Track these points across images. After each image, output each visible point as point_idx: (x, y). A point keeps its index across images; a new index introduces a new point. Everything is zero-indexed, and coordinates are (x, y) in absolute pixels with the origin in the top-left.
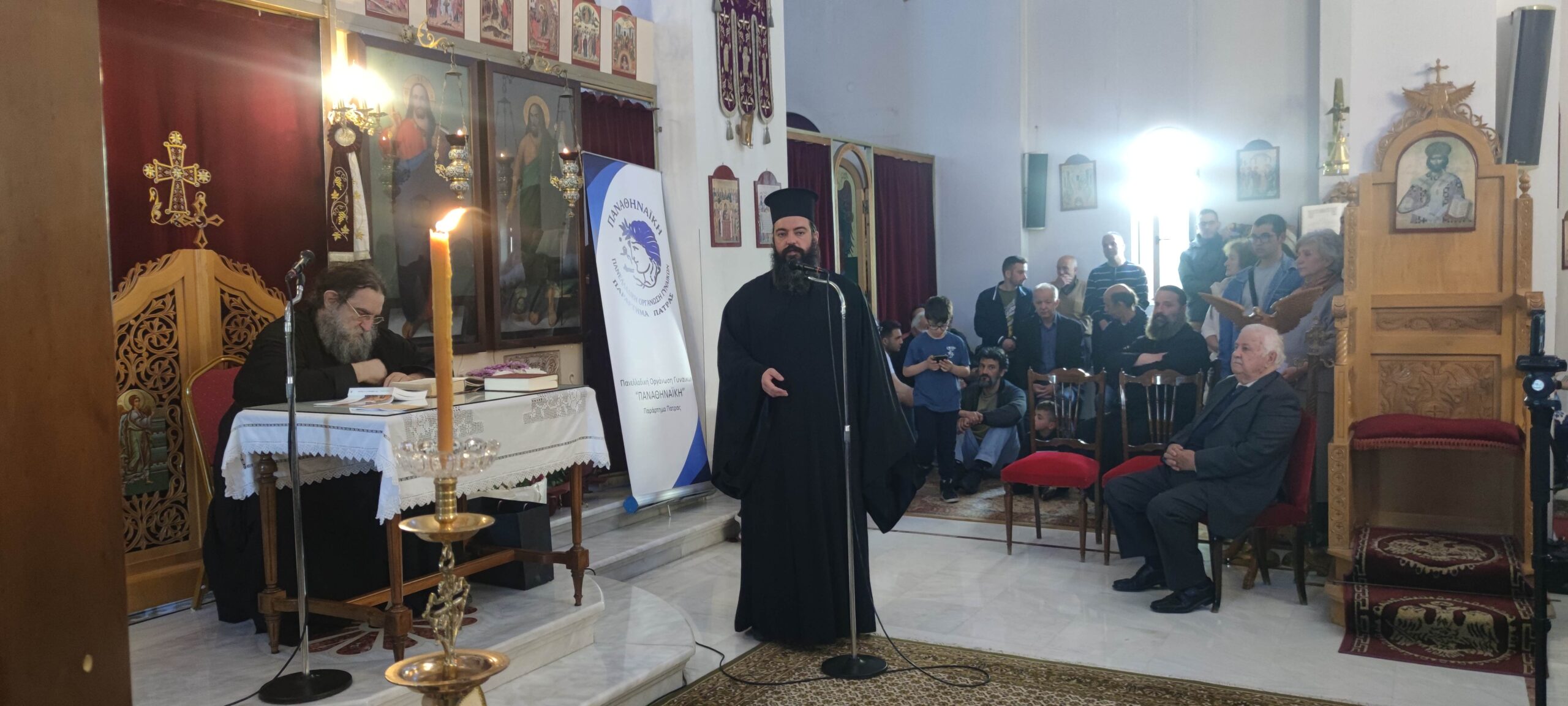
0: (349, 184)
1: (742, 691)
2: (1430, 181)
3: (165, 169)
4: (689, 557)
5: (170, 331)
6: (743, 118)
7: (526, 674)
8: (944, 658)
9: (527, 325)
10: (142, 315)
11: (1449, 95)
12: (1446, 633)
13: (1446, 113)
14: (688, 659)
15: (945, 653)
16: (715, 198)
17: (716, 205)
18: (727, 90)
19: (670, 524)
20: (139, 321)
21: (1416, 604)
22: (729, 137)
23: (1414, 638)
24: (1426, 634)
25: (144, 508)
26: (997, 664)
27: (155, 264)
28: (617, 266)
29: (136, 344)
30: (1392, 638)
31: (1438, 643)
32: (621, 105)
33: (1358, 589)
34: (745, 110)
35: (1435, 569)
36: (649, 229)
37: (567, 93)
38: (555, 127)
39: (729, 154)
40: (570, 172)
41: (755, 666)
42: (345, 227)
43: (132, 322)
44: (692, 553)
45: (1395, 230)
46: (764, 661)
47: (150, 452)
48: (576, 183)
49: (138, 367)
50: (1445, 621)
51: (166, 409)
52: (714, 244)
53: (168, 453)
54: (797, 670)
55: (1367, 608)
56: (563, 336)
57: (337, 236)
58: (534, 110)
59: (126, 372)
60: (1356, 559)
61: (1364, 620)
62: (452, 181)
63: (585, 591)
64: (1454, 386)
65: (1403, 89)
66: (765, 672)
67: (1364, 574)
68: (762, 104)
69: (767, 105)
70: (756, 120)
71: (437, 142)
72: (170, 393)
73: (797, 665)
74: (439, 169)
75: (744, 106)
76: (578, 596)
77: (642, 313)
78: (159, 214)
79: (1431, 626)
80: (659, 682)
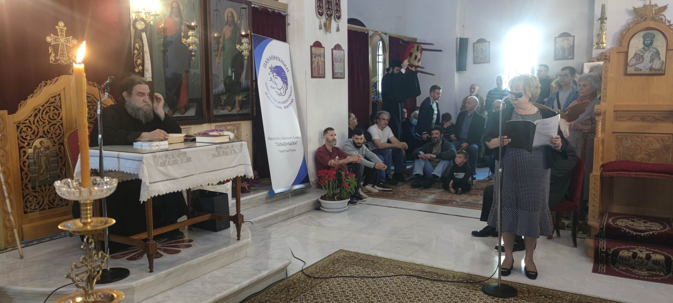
0: (142, 47)
1: (312, 281)
2: (644, 51)
3: (56, 38)
4: (297, 216)
5: (59, 112)
6: (327, 19)
7: (213, 271)
8: (406, 268)
9: (226, 112)
10: (45, 105)
11: (655, 10)
12: (642, 264)
13: (653, 19)
14: (288, 266)
15: (407, 266)
16: (313, 56)
17: (314, 59)
18: (320, 6)
19: (290, 201)
20: (44, 107)
21: (628, 250)
22: (321, 28)
23: (626, 265)
24: (632, 264)
25: (47, 191)
26: (429, 272)
27: (51, 82)
28: (267, 86)
29: (42, 118)
30: (616, 265)
31: (638, 268)
32: (271, 13)
33: (601, 242)
34: (328, 16)
35: (638, 233)
36: (283, 69)
37: (244, 7)
38: (239, 22)
39: (320, 36)
40: (245, 43)
41: (319, 269)
42: (140, 66)
43: (41, 108)
44: (299, 215)
45: (626, 74)
46: (324, 267)
47: (50, 167)
48: (247, 48)
49: (43, 128)
50: (641, 258)
51: (57, 147)
52: (312, 77)
53: (58, 167)
54: (338, 271)
55: (605, 250)
56: (242, 117)
57: (137, 70)
58: (229, 14)
59: (38, 130)
60: (600, 228)
61: (603, 256)
62: (190, 46)
63: (242, 233)
64: (651, 148)
65: (633, 7)
66: (323, 272)
67: (604, 235)
68: (336, 13)
69: (339, 14)
70: (333, 21)
71: (183, 28)
72: (58, 140)
73: (338, 269)
74: (184, 40)
75: (327, 14)
76: (239, 236)
77: (279, 107)
78: (54, 59)
79: (635, 260)
80: (274, 276)
